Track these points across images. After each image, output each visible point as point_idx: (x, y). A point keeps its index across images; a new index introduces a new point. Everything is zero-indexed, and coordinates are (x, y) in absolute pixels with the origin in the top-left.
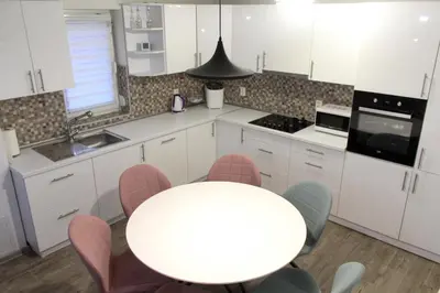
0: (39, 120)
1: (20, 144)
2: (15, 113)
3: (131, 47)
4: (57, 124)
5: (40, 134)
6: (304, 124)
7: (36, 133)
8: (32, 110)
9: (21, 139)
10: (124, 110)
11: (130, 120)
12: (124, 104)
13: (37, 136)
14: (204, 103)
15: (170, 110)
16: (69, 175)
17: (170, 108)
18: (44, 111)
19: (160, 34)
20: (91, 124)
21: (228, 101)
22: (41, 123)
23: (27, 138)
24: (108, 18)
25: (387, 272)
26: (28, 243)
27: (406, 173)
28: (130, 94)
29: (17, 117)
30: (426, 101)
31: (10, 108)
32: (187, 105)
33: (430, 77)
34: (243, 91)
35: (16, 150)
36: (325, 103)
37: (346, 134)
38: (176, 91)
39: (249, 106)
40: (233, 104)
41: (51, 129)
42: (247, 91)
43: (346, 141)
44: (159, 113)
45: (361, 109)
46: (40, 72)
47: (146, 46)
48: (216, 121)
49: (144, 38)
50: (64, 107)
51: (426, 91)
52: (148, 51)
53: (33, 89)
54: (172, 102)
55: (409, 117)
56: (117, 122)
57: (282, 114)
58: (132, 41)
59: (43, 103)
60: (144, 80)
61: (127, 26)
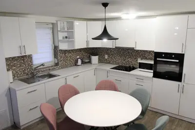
0: (21, 68)
1: (13, 78)
2: (12, 64)
3: (60, 38)
4: (29, 70)
5: (21, 74)
6: (134, 68)
7: (20, 73)
8: (19, 63)
9: (14, 76)
10: (57, 64)
11: (59, 69)
12: (57, 62)
13: (20, 75)
14: (90, 62)
15: (76, 65)
16: (35, 90)
17: (76, 64)
18: (24, 64)
19: (73, 32)
20: (43, 70)
21: (100, 61)
22: (22, 69)
23: (16, 75)
24: (51, 26)
25: (175, 128)
26: (14, 122)
27: (179, 85)
28: (59, 58)
29: (12, 66)
30: (184, 54)
31: (10, 62)
32: (83, 63)
33: (184, 44)
34: (106, 57)
35: (12, 80)
36: (142, 59)
37: (152, 71)
38: (78, 57)
39: (109, 63)
40: (102, 62)
41: (26, 72)
42: (108, 57)
43: (152, 74)
44: (71, 66)
45: (158, 59)
46: (24, 46)
47: (66, 37)
48: (96, 68)
49: (65, 34)
50: (32, 62)
51: (184, 50)
52: (68, 39)
53: (21, 53)
54: (77, 61)
55: (178, 61)
56: (54, 69)
57: (124, 65)
58: (61, 36)
59: (24, 60)
60: (65, 52)
61: (59, 29)
